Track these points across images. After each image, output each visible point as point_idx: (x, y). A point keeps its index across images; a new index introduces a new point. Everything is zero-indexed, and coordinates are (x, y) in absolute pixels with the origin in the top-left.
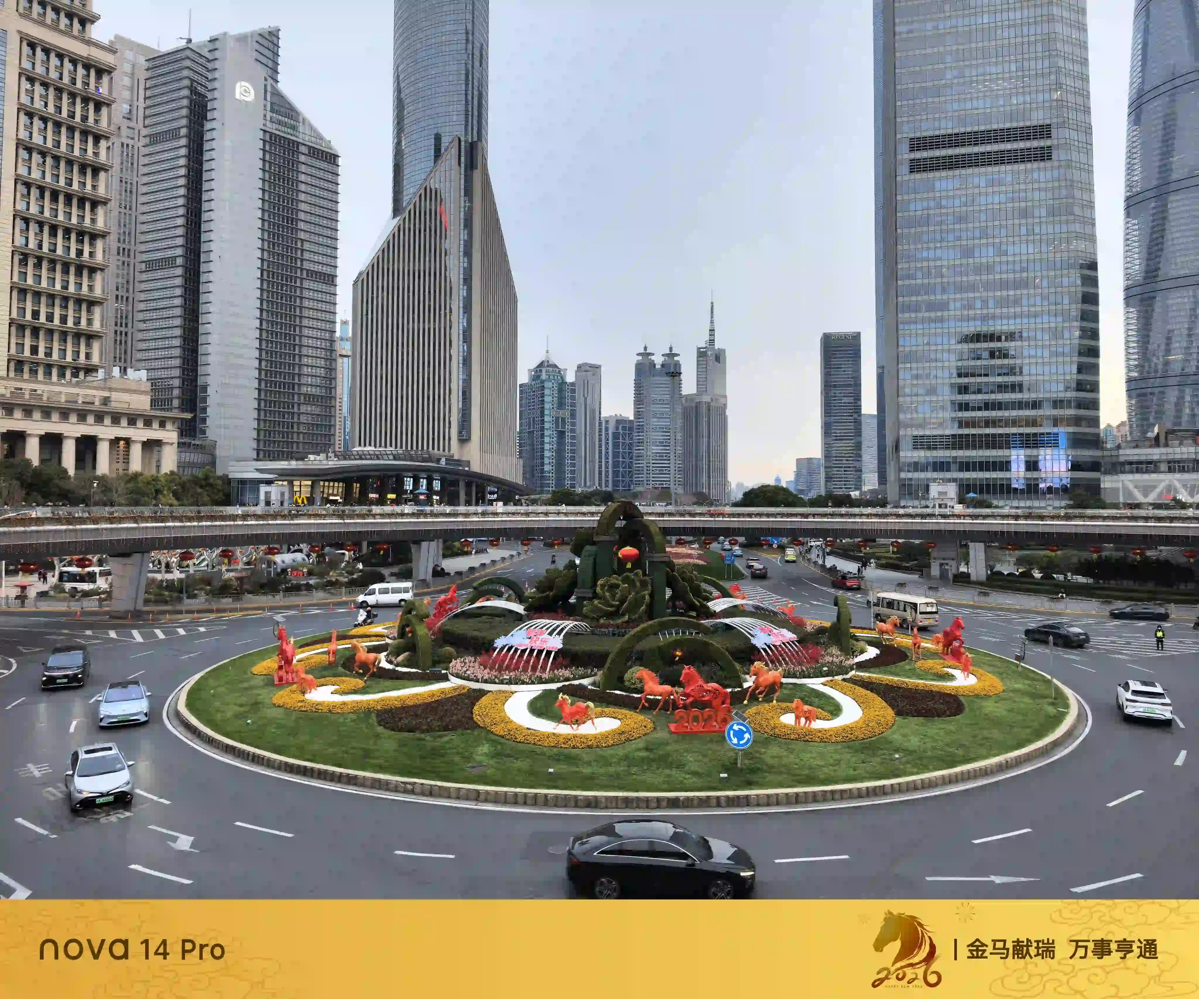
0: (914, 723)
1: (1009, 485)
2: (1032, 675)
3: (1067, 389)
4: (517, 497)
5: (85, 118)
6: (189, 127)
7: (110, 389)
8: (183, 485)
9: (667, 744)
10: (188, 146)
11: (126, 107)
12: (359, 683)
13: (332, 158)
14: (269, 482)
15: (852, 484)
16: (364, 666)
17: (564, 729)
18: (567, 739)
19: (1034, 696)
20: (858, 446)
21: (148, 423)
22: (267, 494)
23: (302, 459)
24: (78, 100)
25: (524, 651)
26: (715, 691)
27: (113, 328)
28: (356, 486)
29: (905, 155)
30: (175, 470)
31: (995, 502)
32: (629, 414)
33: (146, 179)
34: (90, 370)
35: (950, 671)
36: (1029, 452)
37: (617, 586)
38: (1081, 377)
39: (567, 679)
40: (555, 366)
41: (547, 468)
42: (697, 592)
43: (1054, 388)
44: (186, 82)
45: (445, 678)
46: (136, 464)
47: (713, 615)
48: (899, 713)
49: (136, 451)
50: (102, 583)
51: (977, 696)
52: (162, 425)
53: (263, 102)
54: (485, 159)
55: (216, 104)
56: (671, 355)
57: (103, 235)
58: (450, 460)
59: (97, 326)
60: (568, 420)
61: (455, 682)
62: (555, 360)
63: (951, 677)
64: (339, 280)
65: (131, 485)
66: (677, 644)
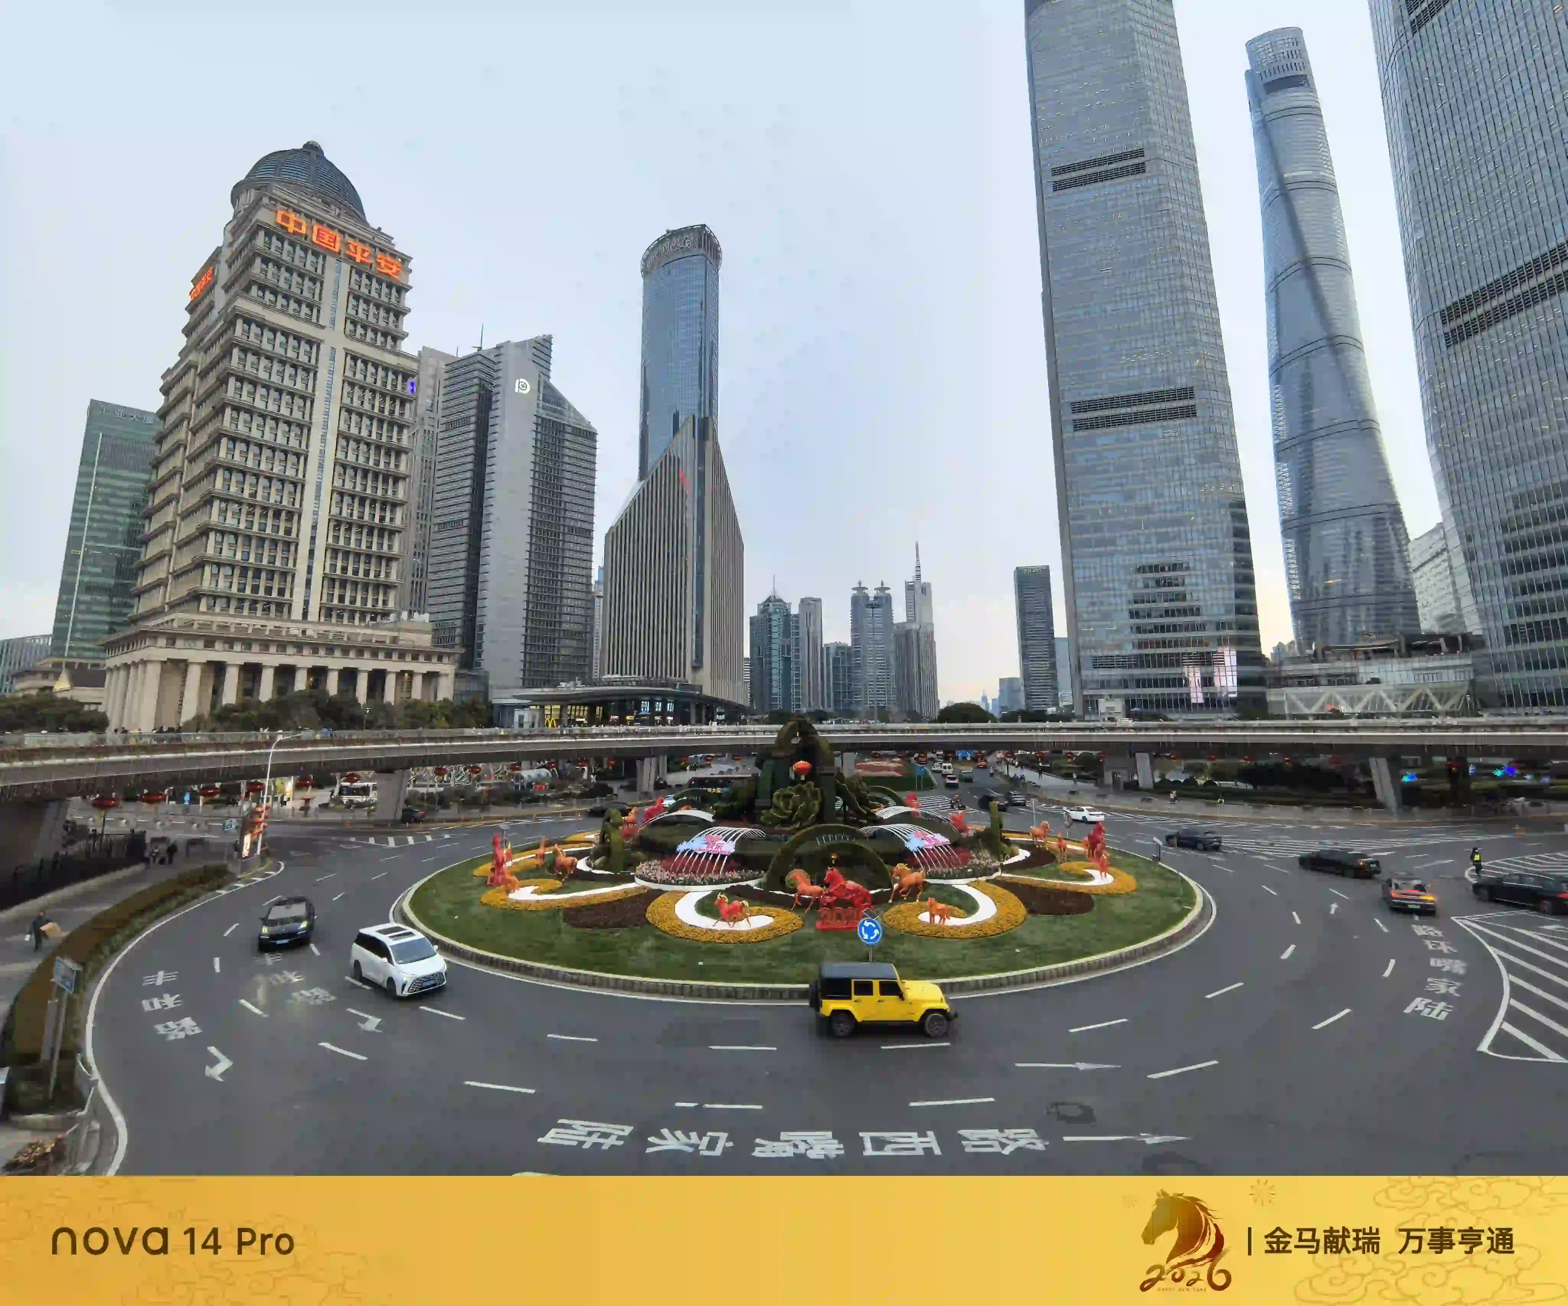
0: (1043, 919)
1: (1189, 700)
2: (1168, 875)
3: (1228, 612)
4: (743, 717)
5: (392, 412)
6: (477, 416)
7: (399, 630)
8: (454, 710)
9: (810, 939)
10: (476, 431)
11: (429, 401)
12: (558, 884)
13: (590, 435)
14: (523, 707)
15: (1049, 700)
16: (563, 868)
17: (722, 926)
18: (722, 934)
19: (1163, 894)
20: (1053, 666)
21: (428, 658)
22: (521, 718)
23: (555, 686)
24: (388, 399)
25: (701, 856)
26: (856, 891)
27: (409, 579)
28: (599, 710)
29: (1069, 416)
30: (451, 698)
31: (1170, 716)
32: (847, 641)
33: (441, 458)
34: (385, 614)
35: (1089, 871)
36: (1204, 669)
37: (791, 796)
38: (1240, 601)
39: (736, 881)
40: (780, 601)
41: (774, 691)
42: (863, 801)
43: (1215, 610)
44: (476, 381)
45: (632, 880)
46: (417, 693)
47: (881, 821)
48: (1032, 911)
49: (418, 681)
50: (373, 796)
51: (1108, 895)
52: (440, 659)
53: (536, 393)
54: (715, 431)
55: (499, 397)
56: (883, 589)
57: (402, 504)
58: (684, 686)
59: (393, 578)
60: (793, 648)
61: (639, 883)
62: (781, 595)
63: (1090, 877)
64: (595, 534)
65: (409, 711)
66: (831, 849)
